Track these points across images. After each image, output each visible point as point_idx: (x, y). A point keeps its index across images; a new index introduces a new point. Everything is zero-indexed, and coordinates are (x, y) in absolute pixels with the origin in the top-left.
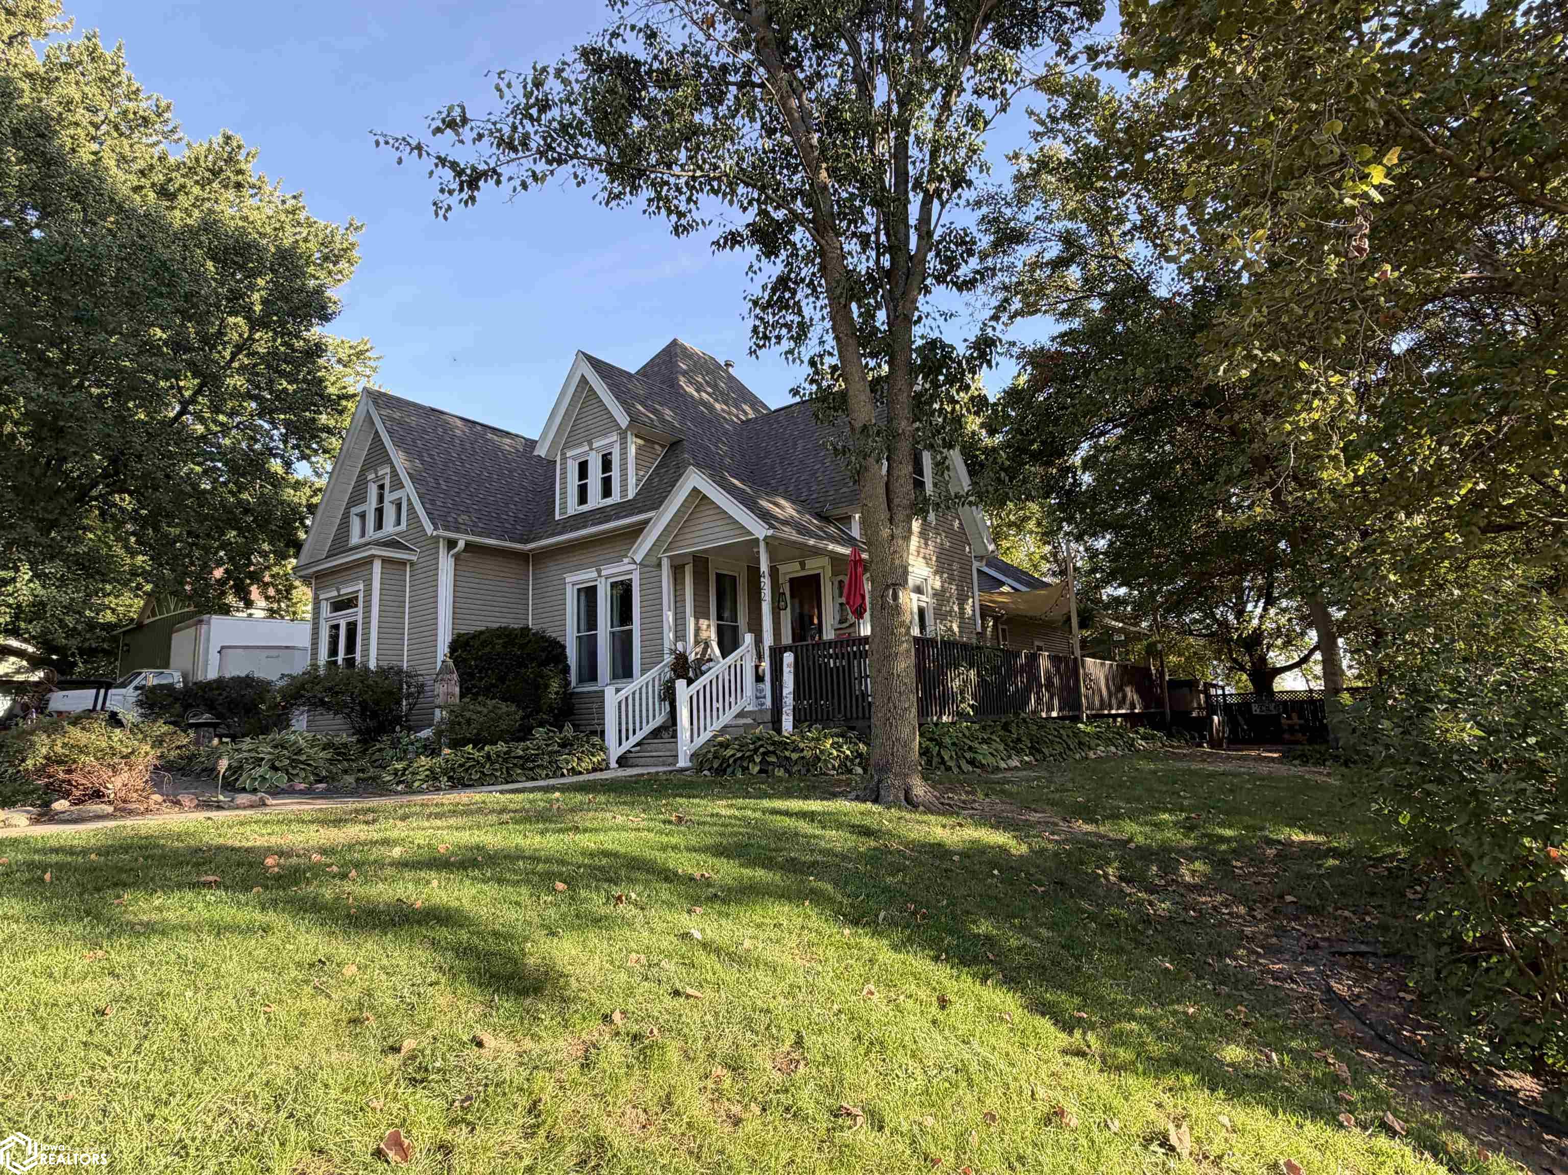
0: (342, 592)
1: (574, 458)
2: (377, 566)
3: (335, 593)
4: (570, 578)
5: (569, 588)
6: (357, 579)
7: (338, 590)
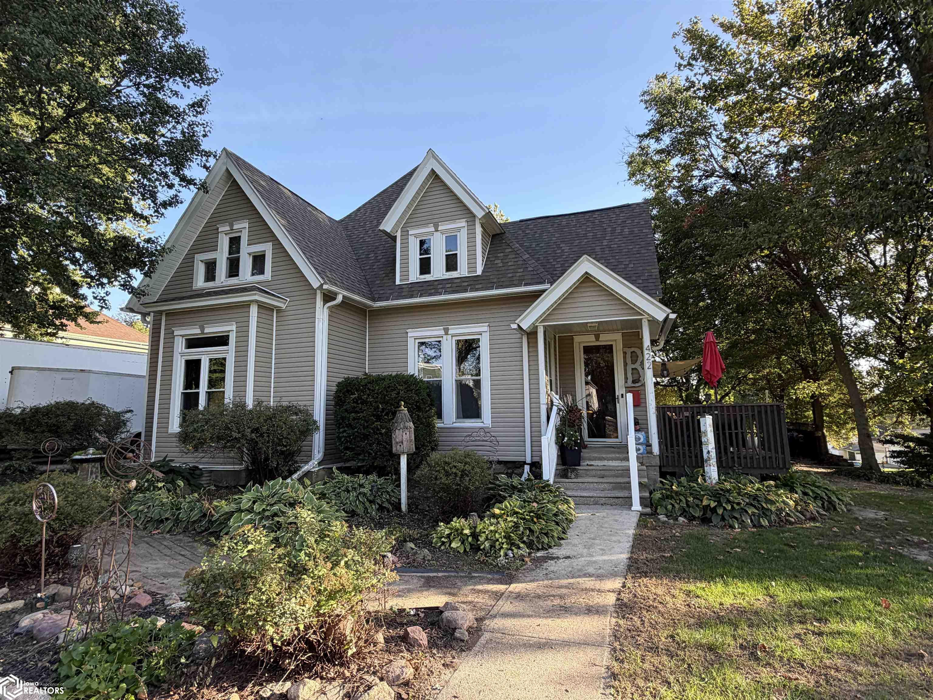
0: (206, 331)
1: (416, 236)
2: (254, 310)
3: (198, 331)
4: (412, 333)
5: (411, 342)
6: (230, 320)
7: (202, 328)
